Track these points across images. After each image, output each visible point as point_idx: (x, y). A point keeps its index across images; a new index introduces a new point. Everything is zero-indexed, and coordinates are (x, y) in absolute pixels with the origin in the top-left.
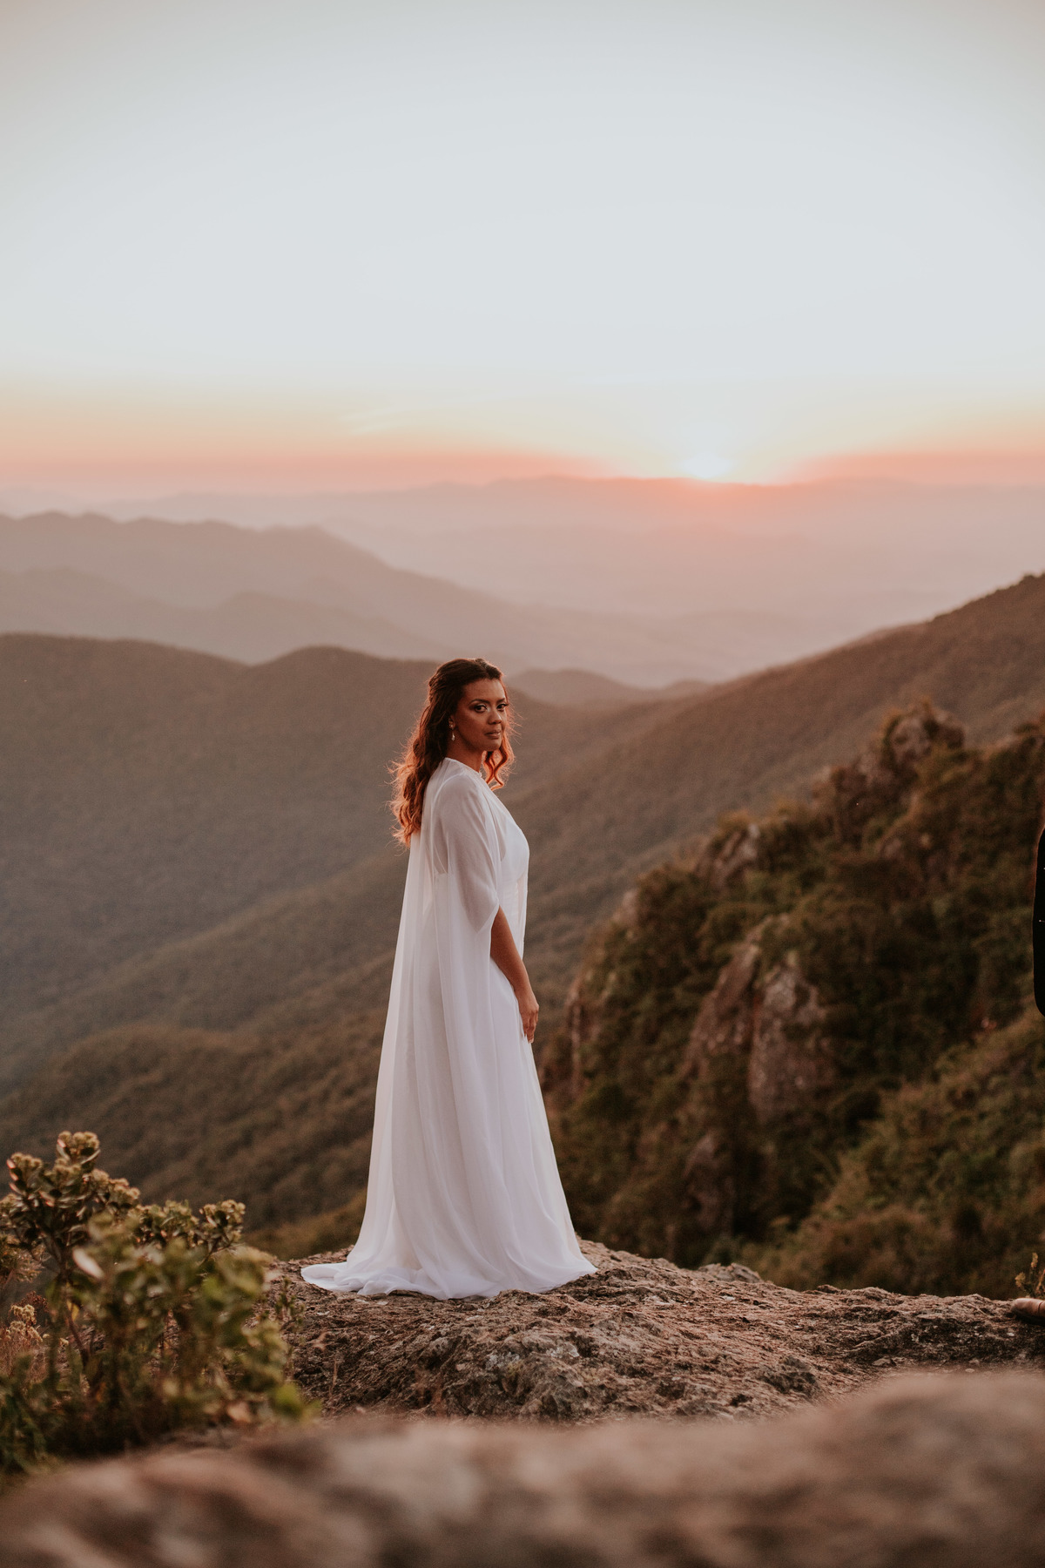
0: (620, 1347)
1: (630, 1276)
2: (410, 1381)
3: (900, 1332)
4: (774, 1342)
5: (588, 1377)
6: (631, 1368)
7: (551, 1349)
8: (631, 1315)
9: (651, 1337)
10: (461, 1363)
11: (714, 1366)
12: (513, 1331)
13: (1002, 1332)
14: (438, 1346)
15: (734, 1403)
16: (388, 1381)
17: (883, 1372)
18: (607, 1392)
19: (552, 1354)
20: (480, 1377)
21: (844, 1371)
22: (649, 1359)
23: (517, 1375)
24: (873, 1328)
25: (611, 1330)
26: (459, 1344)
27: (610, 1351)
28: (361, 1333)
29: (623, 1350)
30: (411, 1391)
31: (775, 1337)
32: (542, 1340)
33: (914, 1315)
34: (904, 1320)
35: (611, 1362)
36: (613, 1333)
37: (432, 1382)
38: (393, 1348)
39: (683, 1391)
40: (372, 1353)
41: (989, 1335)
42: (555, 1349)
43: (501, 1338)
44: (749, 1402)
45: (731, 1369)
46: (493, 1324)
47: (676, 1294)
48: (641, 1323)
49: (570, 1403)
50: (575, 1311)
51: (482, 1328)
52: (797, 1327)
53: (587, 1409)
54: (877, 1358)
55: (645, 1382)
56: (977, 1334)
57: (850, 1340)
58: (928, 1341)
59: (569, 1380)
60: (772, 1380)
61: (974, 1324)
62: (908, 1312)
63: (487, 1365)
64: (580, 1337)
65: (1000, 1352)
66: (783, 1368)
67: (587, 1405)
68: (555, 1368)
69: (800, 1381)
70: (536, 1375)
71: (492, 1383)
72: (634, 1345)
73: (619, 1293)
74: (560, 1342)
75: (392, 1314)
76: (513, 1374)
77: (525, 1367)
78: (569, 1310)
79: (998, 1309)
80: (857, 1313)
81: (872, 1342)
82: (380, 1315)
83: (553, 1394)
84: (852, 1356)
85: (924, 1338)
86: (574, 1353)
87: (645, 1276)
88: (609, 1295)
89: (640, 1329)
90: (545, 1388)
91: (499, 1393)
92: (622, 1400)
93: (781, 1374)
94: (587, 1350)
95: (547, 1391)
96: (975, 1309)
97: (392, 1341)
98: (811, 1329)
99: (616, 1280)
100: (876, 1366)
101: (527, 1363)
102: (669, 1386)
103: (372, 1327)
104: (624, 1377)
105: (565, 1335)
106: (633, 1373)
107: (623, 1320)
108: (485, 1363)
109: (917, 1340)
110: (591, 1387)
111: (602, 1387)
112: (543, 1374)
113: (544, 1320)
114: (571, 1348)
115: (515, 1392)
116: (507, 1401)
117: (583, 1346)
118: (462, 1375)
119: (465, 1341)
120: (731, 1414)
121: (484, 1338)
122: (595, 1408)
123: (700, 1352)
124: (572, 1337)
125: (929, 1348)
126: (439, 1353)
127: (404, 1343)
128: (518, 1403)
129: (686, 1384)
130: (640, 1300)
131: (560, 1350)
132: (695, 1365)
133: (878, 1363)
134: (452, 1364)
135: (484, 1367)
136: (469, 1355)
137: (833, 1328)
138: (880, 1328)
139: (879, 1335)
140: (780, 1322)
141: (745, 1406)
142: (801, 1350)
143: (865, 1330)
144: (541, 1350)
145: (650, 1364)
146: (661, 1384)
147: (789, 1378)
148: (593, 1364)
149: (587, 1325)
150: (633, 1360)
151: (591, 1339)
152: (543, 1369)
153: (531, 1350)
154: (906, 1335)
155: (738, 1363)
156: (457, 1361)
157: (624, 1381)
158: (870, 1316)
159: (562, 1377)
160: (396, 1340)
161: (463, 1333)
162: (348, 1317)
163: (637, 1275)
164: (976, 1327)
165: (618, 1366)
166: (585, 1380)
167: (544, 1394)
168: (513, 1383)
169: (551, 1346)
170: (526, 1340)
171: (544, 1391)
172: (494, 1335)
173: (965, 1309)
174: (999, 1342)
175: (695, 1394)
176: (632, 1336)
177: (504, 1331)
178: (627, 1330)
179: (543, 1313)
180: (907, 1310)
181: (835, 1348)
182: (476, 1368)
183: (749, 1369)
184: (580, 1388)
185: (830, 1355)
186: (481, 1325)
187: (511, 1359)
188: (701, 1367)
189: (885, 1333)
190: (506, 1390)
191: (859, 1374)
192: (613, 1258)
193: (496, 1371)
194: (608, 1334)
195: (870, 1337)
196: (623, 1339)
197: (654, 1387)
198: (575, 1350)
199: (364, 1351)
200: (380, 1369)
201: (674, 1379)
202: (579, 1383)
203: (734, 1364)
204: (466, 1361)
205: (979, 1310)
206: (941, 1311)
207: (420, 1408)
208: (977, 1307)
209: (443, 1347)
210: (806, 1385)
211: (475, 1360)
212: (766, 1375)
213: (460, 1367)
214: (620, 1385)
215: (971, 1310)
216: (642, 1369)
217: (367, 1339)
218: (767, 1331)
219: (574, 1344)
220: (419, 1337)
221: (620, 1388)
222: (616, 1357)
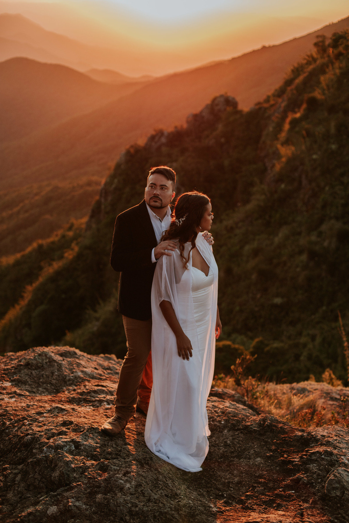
0: (88, 444)
2: (18, 452)
5: (76, 462)
7: (65, 447)
10: (35, 449)
13: (220, 422)
14: (27, 440)
15: (124, 475)
16: (11, 446)
18: (82, 469)
20: (40, 458)
23: (53, 459)
25: (86, 436)
26: (35, 439)
27: (85, 447)
28: (4, 420)
29: (89, 446)
30: (18, 456)
32: (62, 444)
35: (85, 452)
36: (87, 437)
37: (25, 455)
38: (14, 430)
39: (108, 469)
40: (7, 431)
41: (215, 423)
42: (66, 447)
43: (49, 439)
44: (129, 475)
46: (47, 432)
48: (97, 431)
49: (69, 474)
50: (75, 424)
51: (43, 434)
53: (75, 476)
55: (95, 463)
56: (211, 422)
59: (69, 465)
60: (139, 461)
63: (43, 452)
65: (219, 430)
66: (143, 455)
67: (75, 475)
69: (148, 460)
70: (59, 461)
71: (44, 461)
72: (93, 443)
74: (68, 443)
75: (15, 410)
76: (51, 459)
78: (73, 423)
79: (220, 410)
82: (11, 411)
83: (64, 470)
86: (73, 448)
89: (96, 435)
91: (46, 465)
92: (86, 474)
93: (142, 458)
94: (77, 445)
95: (62, 468)
96: (212, 411)
97: (14, 427)
101: (56, 454)
102: (103, 466)
103: (8, 418)
104: (89, 460)
105: (70, 440)
106: (92, 458)
108: (42, 451)
110: (77, 467)
111: (81, 467)
112: (61, 460)
114: (72, 446)
115: (52, 465)
116: (49, 469)
117: (76, 445)
118: (35, 454)
119: (37, 439)
120: (123, 480)
122: (77, 476)
123: (116, 444)
124: (73, 441)
126: (28, 443)
127: (18, 428)
128: (52, 471)
129: (109, 465)
131: (68, 447)
132: (113, 453)
134: (32, 449)
135: (42, 452)
136: (37, 446)
141: (128, 477)
144: (61, 447)
145: (98, 452)
146: (101, 465)
147: (144, 459)
148: (79, 454)
150: (93, 451)
151: (79, 442)
153: (58, 449)
155: (128, 452)
156: (34, 448)
157: (89, 463)
159: (67, 463)
160: (16, 426)
161: (36, 435)
164: (211, 419)
165: (87, 453)
166: (75, 464)
167: (61, 469)
168: (51, 462)
171: (61, 468)
172: (47, 437)
174: (219, 426)
175: (111, 471)
176: (93, 438)
177: (50, 435)
178: (91, 435)
179: (65, 424)
182: (40, 452)
187: (51, 452)
188: (115, 453)
190: (49, 464)
193: (46, 456)
194: (85, 438)
196: (90, 440)
198: (73, 446)
199: (4, 430)
200: (9, 440)
201: (105, 463)
202: (73, 466)
203: (127, 452)
204: (36, 449)
205: (213, 411)
207: (20, 465)
208: (212, 410)
209: (30, 440)
211: (39, 449)
212: (137, 458)
213: (34, 451)
214: (87, 466)
215: (210, 411)
216: (95, 454)
217: (6, 424)
218: (141, 423)
219: (73, 444)
220: (23, 427)
221: (87, 467)
222: (87, 449)
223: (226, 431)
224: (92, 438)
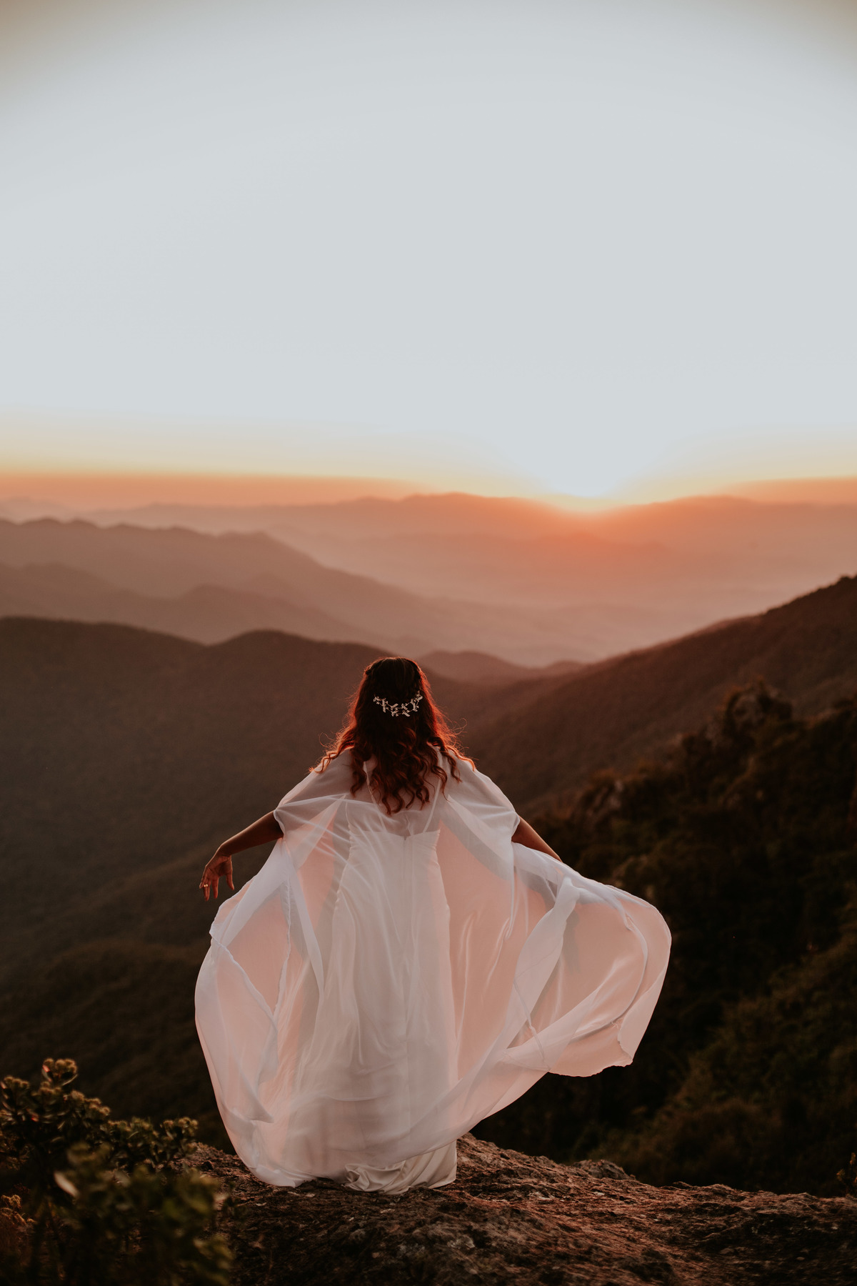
0: (509, 1239)
1: (517, 1174)
2: (333, 1266)
3: (742, 1226)
4: (637, 1233)
5: (482, 1266)
6: (518, 1258)
7: (452, 1241)
8: (518, 1212)
9: (535, 1230)
10: (376, 1252)
11: (587, 1256)
12: (420, 1224)
13: (828, 1226)
14: (356, 1236)
16: (315, 1265)
17: (728, 1260)
18: (498, 1278)
19: (452, 1245)
20: (392, 1264)
21: (698, 1259)
22: (533, 1250)
23: (423, 1263)
24: (719, 1221)
25: (502, 1224)
26: (374, 1235)
27: (500, 1243)
28: (293, 1222)
29: (511, 1242)
31: (637, 1229)
32: (445, 1233)
33: (753, 1211)
34: (745, 1215)
35: (501, 1253)
36: (503, 1227)
37: (352, 1268)
38: (320, 1235)
39: (561, 1279)
40: (302, 1239)
41: (817, 1228)
42: (454, 1240)
43: (410, 1230)
45: (600, 1259)
46: (403, 1218)
47: (556, 1190)
48: (527, 1218)
50: (471, 1207)
51: (394, 1221)
52: (656, 1220)
54: (724, 1247)
55: (529, 1270)
56: (806, 1227)
57: (700, 1232)
58: (766, 1234)
59: (466, 1269)
60: (636, 1270)
61: (804, 1218)
62: (747, 1208)
63: (398, 1254)
64: (475, 1230)
65: (826, 1243)
66: (645, 1259)
68: (454, 1258)
69: (659, 1270)
70: (439, 1263)
71: (402, 1270)
72: (520, 1238)
73: (508, 1190)
74: (459, 1234)
75: (318, 1205)
76: (420, 1262)
77: (430, 1257)
78: (467, 1206)
79: (824, 1206)
80: (706, 1209)
81: (719, 1234)
82: (308, 1206)
83: (453, 1281)
84: (701, 1246)
85: (762, 1230)
86: (470, 1244)
87: (530, 1175)
88: (501, 1191)
89: (526, 1224)
90: (446, 1274)
91: (408, 1278)
93: (643, 1264)
94: (482, 1240)
95: (448, 1278)
96: (805, 1206)
97: (318, 1230)
98: (668, 1223)
99: (505, 1178)
100: (723, 1255)
101: (431, 1253)
103: (302, 1217)
104: (512, 1265)
105: (463, 1229)
106: (519, 1262)
107: (512, 1216)
108: (396, 1252)
109: (756, 1232)
110: (485, 1274)
111: (494, 1275)
112: (444, 1262)
113: (446, 1215)
114: (467, 1240)
115: (421, 1277)
117: (478, 1238)
118: (377, 1262)
119: (380, 1233)
121: (395, 1229)
123: (576, 1243)
124: (469, 1231)
125: (767, 1239)
126: (358, 1243)
127: (328, 1231)
129: (564, 1272)
130: (526, 1196)
131: (458, 1241)
132: (572, 1256)
133: (725, 1251)
134: (369, 1253)
135: (395, 1255)
136: (383, 1245)
137: (686, 1221)
138: (726, 1221)
139: (725, 1228)
140: (643, 1215)
142: (660, 1240)
143: (713, 1223)
144: (443, 1241)
145: (534, 1254)
146: (543, 1272)
147: (651, 1267)
148: (486, 1255)
149: (482, 1219)
150: (520, 1251)
151: (485, 1232)
152: (444, 1259)
153: (434, 1242)
154: (747, 1226)
155: (607, 1254)
156: (373, 1250)
157: (512, 1269)
158: (717, 1211)
159: (460, 1266)
160: (321, 1229)
161: (379, 1225)
162: (283, 1207)
163: (523, 1174)
164: (805, 1222)
165: (507, 1255)
166: (480, 1269)
167: (445, 1280)
168: (420, 1270)
169: (451, 1238)
170: (431, 1233)
171: (445, 1277)
172: (404, 1228)
173: (796, 1206)
174: (825, 1235)
177: (412, 1224)
178: (515, 1225)
179: (444, 1208)
180: (748, 1206)
181: (688, 1238)
182: (388, 1257)
183: (616, 1260)
184: (475, 1275)
185: (684, 1244)
186: (393, 1219)
187: (418, 1249)
188: (577, 1257)
189: (730, 1226)
190: (414, 1275)
191: (708, 1262)
192: (502, 1156)
193: (405, 1259)
194: (499, 1228)
195: (717, 1230)
196: (512, 1233)
197: (537, 1275)
198: (471, 1242)
199: (295, 1237)
200: (308, 1254)
201: (554, 1268)
202: (474, 1271)
203: (604, 1255)
204: (381, 1250)
205: (808, 1206)
206: (776, 1208)
208: (806, 1204)
209: (361, 1237)
210: (665, 1273)
211: (388, 1249)
212: (631, 1265)
213: (376, 1255)
214: (509, 1273)
215: (802, 1206)
216: (527, 1259)
217: (298, 1227)
218: (631, 1224)
219: (470, 1237)
220: (341, 1227)
221: (509, 1276)
222: (505, 1248)
223: (844, 1246)
224: (518, 1230)
